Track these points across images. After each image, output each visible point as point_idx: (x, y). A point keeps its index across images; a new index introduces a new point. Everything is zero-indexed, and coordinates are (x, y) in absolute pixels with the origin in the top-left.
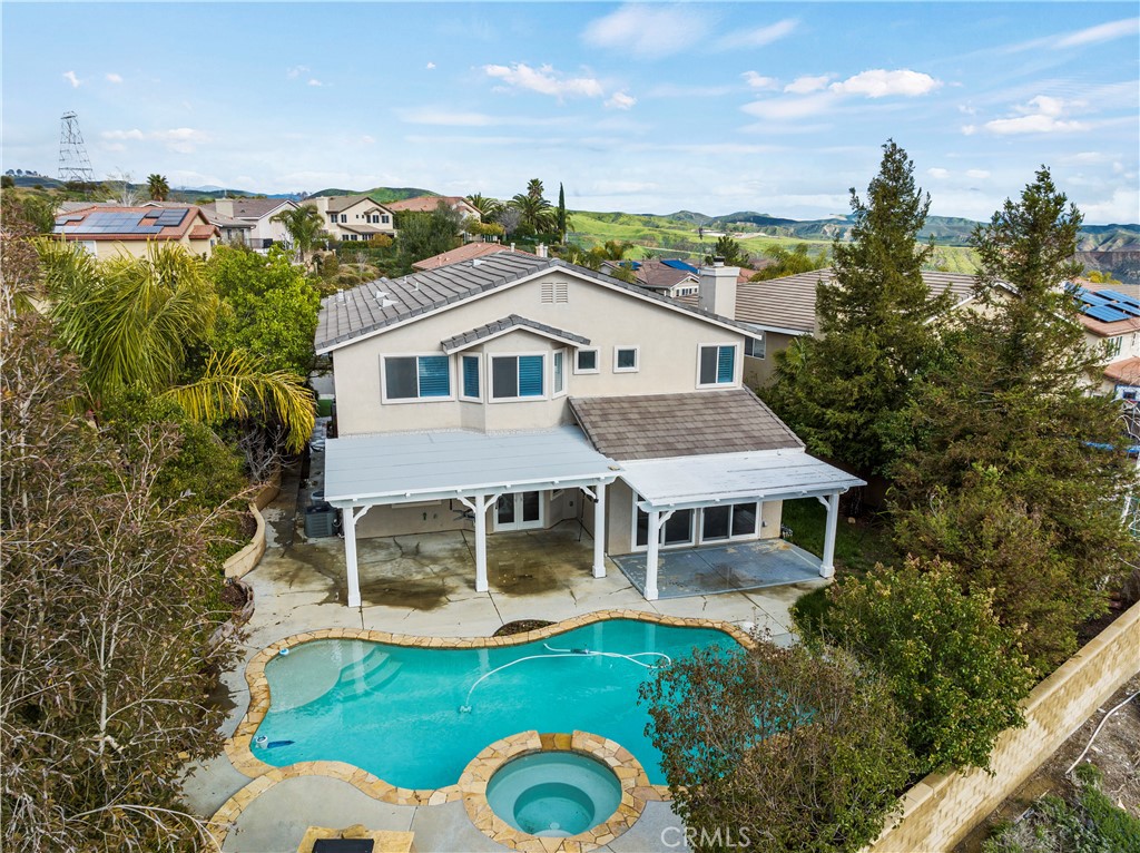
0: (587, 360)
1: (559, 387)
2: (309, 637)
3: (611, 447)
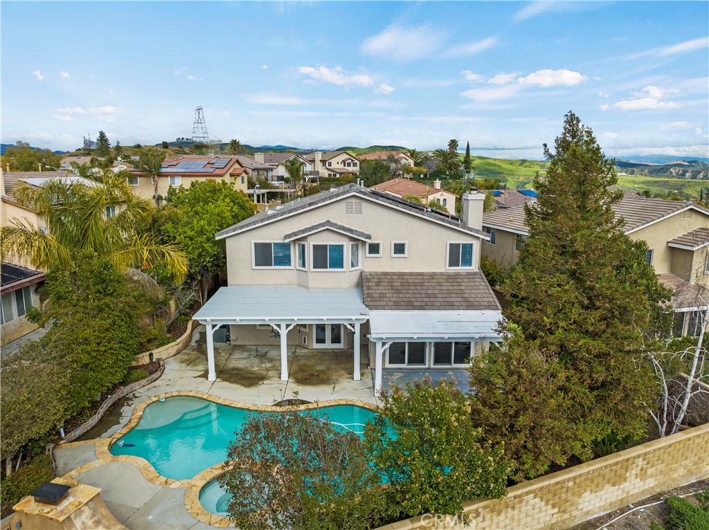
1: (354, 264)
2: (178, 394)
3: (372, 302)
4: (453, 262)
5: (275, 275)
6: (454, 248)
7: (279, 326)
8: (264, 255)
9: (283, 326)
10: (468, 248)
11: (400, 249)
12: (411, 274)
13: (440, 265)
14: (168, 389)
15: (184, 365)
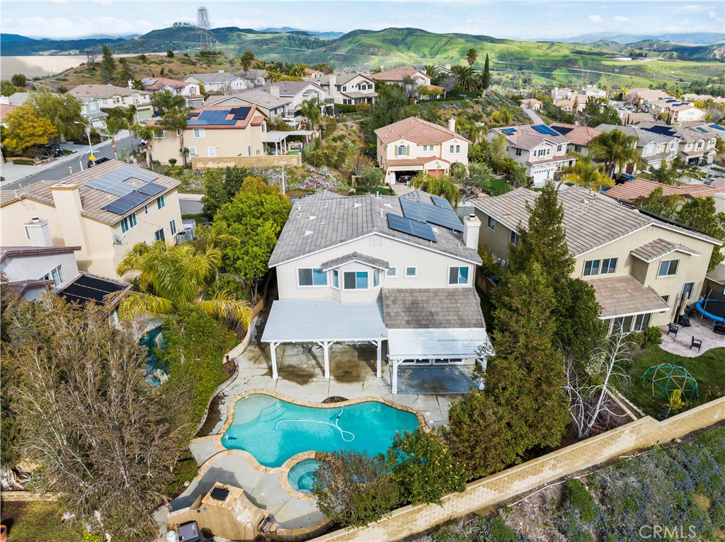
0: (392, 272)
1: (376, 283)
2: (254, 392)
3: (389, 321)
4: (453, 279)
5: (315, 292)
6: (454, 271)
7: (323, 343)
8: (306, 277)
9: (326, 343)
10: (465, 271)
11: (411, 271)
12: (420, 291)
13: (443, 283)
14: (246, 388)
15: (252, 363)
